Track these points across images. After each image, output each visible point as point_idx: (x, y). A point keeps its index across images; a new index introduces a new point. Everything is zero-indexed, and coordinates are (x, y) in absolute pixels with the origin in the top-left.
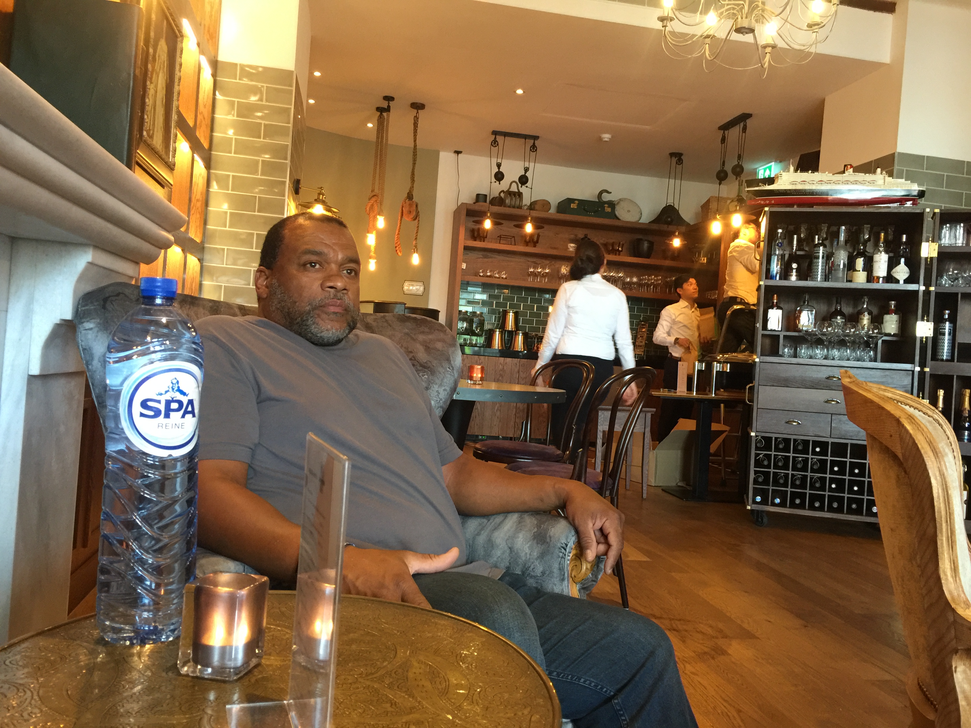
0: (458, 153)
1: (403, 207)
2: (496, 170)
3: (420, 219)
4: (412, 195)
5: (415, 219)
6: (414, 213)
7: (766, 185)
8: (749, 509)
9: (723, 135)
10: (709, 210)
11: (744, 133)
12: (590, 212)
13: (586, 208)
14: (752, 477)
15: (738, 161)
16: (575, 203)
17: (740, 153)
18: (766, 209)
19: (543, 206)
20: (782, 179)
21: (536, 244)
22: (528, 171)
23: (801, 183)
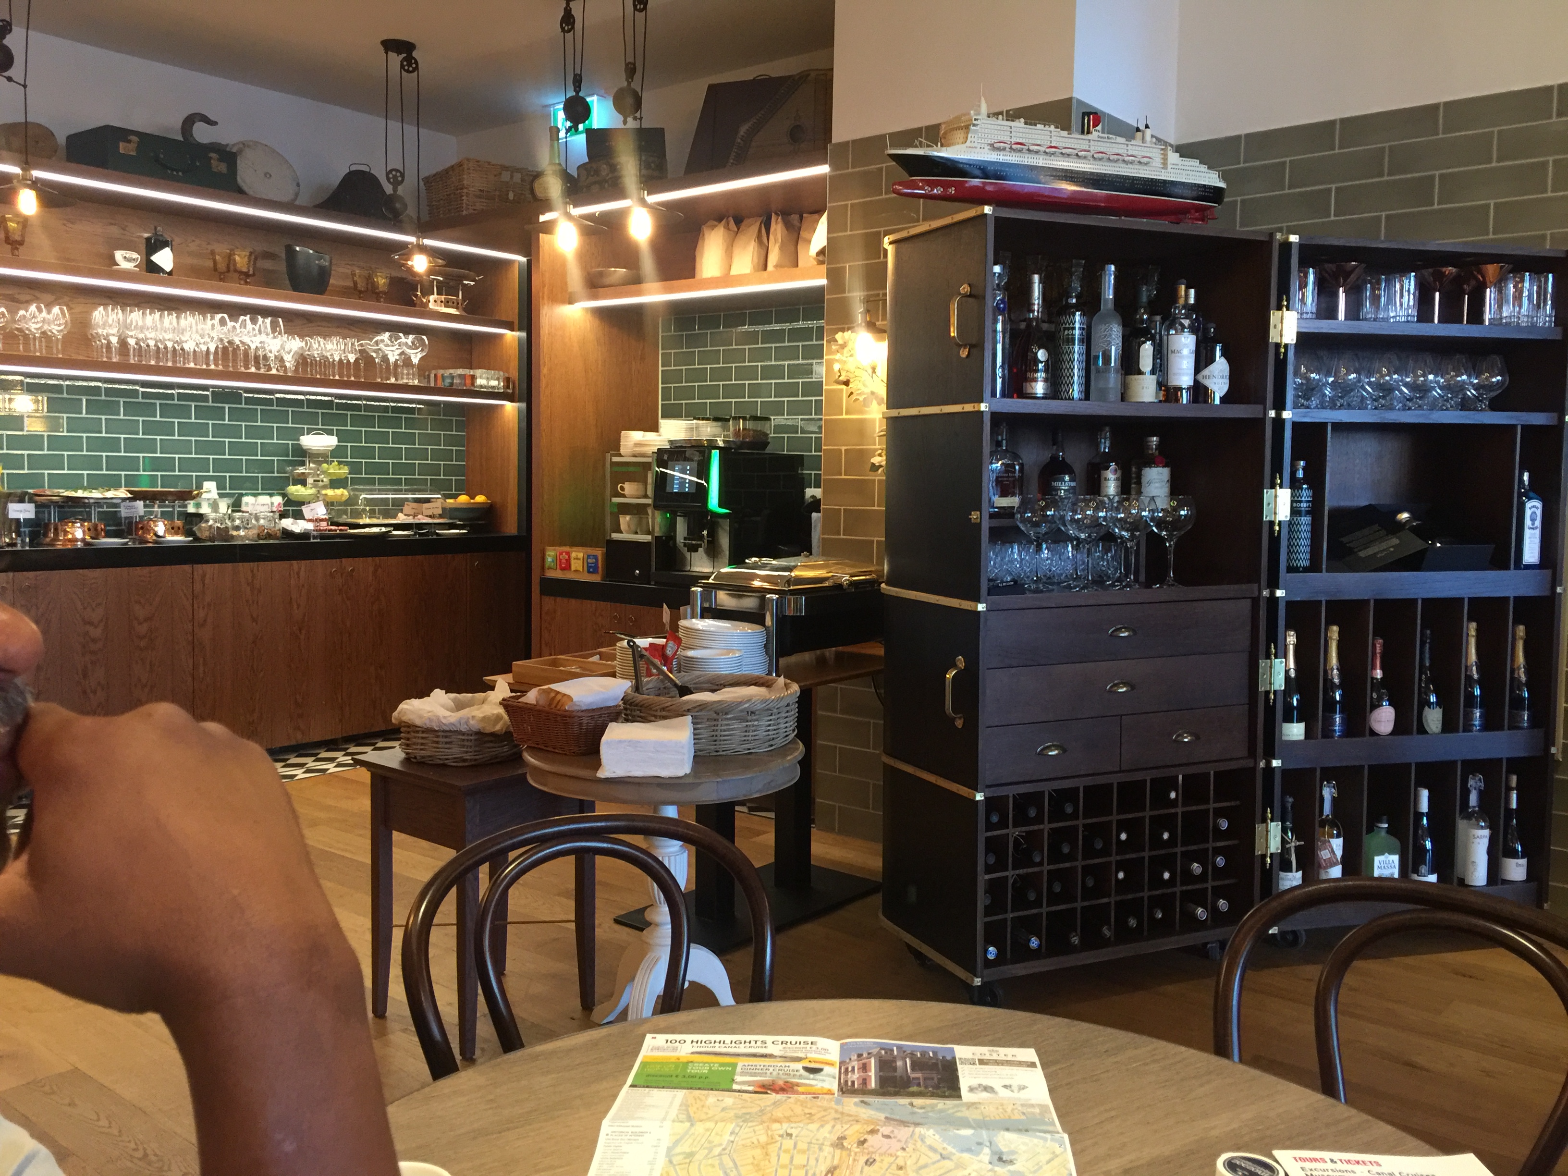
7: (937, 146)
8: (979, 984)
9: (565, 9)
10: (462, 189)
11: (641, 11)
12: (172, 170)
13: (162, 156)
14: (982, 900)
15: (627, 80)
16: (129, 141)
17: (630, 59)
18: (988, 209)
19: (37, 142)
20: (976, 132)
21: (17, 249)
22: (10, 31)
23: (1014, 146)
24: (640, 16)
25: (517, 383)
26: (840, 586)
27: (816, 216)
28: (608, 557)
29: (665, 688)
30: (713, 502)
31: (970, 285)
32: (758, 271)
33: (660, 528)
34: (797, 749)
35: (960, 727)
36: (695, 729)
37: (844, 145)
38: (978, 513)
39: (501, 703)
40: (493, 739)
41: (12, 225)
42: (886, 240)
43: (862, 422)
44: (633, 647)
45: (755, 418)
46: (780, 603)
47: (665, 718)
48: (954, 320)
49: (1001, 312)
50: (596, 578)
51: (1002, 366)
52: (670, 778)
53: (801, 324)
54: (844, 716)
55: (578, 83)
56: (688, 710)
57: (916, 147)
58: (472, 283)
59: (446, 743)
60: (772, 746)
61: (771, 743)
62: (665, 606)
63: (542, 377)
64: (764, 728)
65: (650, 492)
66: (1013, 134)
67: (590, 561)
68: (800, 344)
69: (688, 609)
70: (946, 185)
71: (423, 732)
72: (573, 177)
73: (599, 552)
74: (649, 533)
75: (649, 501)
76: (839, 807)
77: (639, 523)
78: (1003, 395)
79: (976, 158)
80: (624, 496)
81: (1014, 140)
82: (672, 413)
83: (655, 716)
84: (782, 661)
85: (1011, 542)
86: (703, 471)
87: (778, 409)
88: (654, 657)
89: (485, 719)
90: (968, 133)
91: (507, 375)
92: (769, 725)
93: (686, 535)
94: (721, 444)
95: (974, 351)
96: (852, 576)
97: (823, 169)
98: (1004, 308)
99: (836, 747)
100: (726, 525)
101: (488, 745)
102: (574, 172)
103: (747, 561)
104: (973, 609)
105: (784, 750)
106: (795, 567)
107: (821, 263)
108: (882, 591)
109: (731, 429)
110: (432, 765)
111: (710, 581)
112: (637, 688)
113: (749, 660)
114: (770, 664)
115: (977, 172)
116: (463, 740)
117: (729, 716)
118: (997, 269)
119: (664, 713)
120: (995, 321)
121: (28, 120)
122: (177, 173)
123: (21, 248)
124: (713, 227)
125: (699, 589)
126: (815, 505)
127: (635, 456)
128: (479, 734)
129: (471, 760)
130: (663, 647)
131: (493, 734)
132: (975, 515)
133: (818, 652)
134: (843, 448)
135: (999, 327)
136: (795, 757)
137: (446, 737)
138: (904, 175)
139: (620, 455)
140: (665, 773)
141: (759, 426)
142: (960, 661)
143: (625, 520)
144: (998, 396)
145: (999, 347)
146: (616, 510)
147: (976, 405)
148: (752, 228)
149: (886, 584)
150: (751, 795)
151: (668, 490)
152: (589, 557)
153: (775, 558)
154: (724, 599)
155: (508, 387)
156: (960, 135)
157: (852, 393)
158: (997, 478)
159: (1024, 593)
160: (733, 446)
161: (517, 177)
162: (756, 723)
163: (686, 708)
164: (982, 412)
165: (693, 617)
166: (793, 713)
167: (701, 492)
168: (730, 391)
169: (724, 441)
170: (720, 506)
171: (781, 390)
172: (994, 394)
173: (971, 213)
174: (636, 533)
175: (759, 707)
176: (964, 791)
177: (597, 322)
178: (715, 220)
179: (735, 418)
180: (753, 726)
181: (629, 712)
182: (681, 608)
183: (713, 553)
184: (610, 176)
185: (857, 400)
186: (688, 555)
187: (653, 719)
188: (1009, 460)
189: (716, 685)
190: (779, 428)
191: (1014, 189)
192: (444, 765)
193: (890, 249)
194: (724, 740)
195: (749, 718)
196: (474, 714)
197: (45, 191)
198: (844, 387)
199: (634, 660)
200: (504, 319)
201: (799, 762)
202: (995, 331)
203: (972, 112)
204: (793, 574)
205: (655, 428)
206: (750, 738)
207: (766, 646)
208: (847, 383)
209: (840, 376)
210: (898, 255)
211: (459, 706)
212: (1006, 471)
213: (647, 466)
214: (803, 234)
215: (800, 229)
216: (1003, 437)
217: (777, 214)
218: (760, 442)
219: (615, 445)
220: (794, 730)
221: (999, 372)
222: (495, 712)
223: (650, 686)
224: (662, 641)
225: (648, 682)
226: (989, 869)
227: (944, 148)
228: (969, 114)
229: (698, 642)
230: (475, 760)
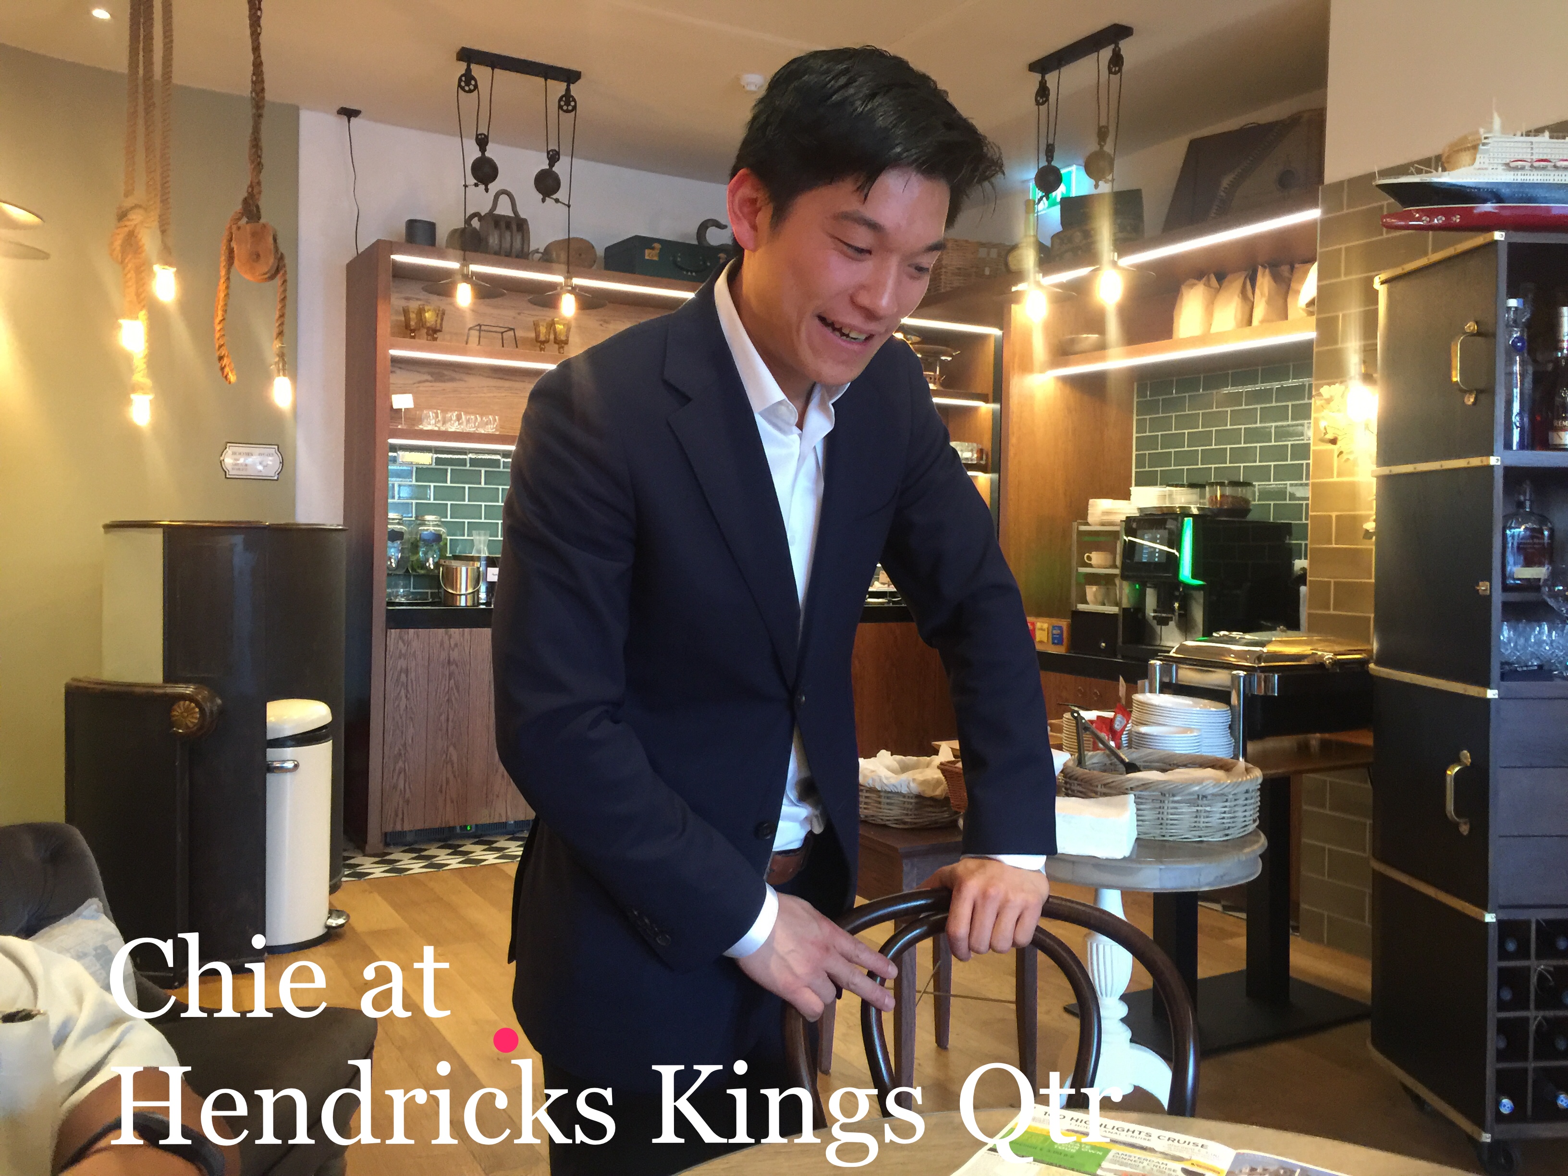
0: (349, 113)
1: (230, 240)
2: (474, 153)
3: (288, 277)
4: (258, 207)
5: (272, 277)
6: (271, 260)
7: (1437, 171)
8: (1489, 1140)
9: (1041, 83)
10: (940, 268)
11: (1115, 73)
12: (687, 271)
13: (679, 259)
14: (1494, 1042)
15: (1099, 144)
16: (653, 249)
17: (1103, 123)
18: (1499, 236)
19: (580, 255)
20: (1487, 151)
21: (563, 347)
22: (558, 159)
23: (1536, 164)
24: (1115, 78)
25: (990, 454)
26: (1321, 666)
27: (1308, 265)
28: (1074, 629)
29: (1111, 764)
30: (1186, 572)
31: (1477, 323)
32: (1242, 327)
33: (1128, 598)
34: (1257, 842)
35: (1466, 833)
36: (1138, 810)
37: (1339, 186)
38: (1488, 583)
39: (938, 767)
40: (932, 803)
41: (559, 327)
42: (1377, 281)
43: (1353, 485)
44: (1078, 719)
45: (1235, 484)
46: (1248, 680)
47: (1105, 795)
48: (1457, 363)
49: (1519, 351)
50: (1060, 650)
51: (1520, 414)
52: (1107, 859)
53: (1291, 383)
54: (1337, 814)
55: (1050, 152)
56: (1132, 789)
57: (1412, 174)
58: (949, 359)
59: (888, 804)
60: (1227, 835)
61: (1227, 832)
62: (1121, 678)
63: (1010, 447)
64: (1218, 816)
65: (1118, 562)
66: (1534, 151)
67: (1055, 632)
68: (1290, 404)
69: (1147, 682)
70: (1447, 213)
71: (867, 791)
72: (1047, 247)
73: (1064, 623)
74: (1117, 604)
75: (1117, 571)
76: (1328, 917)
77: (1107, 594)
78: (1522, 446)
79: (1486, 181)
80: (1090, 566)
81: (1535, 157)
82: (1146, 480)
83: (1096, 793)
84: (1250, 747)
85: (1539, 621)
86: (1175, 541)
87: (1264, 474)
88: (1101, 731)
89: (925, 783)
90: (1475, 154)
91: (980, 447)
92: (1225, 812)
93: (1155, 607)
94: (1195, 511)
95: (1482, 397)
96: (1336, 654)
97: (1313, 214)
98: (1522, 348)
99: (1324, 849)
100: (1199, 597)
101: (927, 809)
102: (1048, 243)
103: (1215, 634)
104: (1481, 696)
105: (1242, 842)
106: (1269, 642)
107: (1311, 313)
108: (1371, 672)
109: (1208, 495)
110: (873, 824)
111: (1171, 654)
112: (1080, 762)
113: (1207, 741)
114: (1236, 747)
115: (1489, 196)
116: (904, 802)
117: (1176, 798)
118: (1513, 303)
119: (1104, 790)
120: (1510, 362)
121: (571, 237)
122: (691, 273)
123: (566, 347)
124: (1192, 286)
125: (1158, 663)
126: (1302, 578)
127: (1103, 524)
128: (919, 797)
129: (911, 823)
130: (1112, 721)
131: (932, 799)
132: (1483, 587)
133: (1301, 737)
134: (1334, 514)
135: (1517, 368)
136: (1254, 851)
137: (888, 798)
138: (1398, 207)
139: (1087, 524)
140: (1102, 853)
141: (1240, 491)
142: (1466, 756)
143: (1091, 591)
144: (1515, 448)
145: (1517, 392)
146: (1083, 581)
147: (1484, 458)
148: (1235, 285)
149: (1376, 664)
150: (1201, 887)
151: (1136, 559)
152: (1054, 627)
153: (1245, 631)
154: (1188, 675)
155: (981, 459)
156: (1465, 157)
157: (1341, 453)
158: (1519, 544)
159: (1552, 680)
160: (1209, 514)
161: (994, 253)
162: (1208, 809)
163: (1129, 787)
164: (1493, 466)
165: (1152, 691)
166: (1252, 801)
167: (1172, 562)
168: (1208, 456)
169: (1199, 509)
170: (1194, 576)
171: (1267, 454)
172: (1508, 445)
173: (1480, 239)
174: (1104, 604)
175: (1211, 791)
176: (1470, 909)
177: (1068, 390)
178: (1194, 278)
179: (1212, 484)
180: (1206, 811)
181: (1068, 786)
182: (1139, 682)
183: (1186, 627)
184: (1084, 242)
185: (1348, 459)
186: (1158, 628)
187: (1093, 795)
188: (1534, 523)
189: (1167, 764)
190: (1266, 494)
191: (1537, 212)
192: (885, 826)
193: (1382, 291)
194: (1172, 825)
195: (1200, 802)
196: (916, 777)
197: (582, 295)
198: (1331, 446)
199: (1078, 733)
200: (979, 391)
201: (1261, 856)
202: (1510, 374)
203: (1482, 131)
204: (1265, 650)
205: (1126, 496)
206: (1202, 825)
207: (1230, 727)
208: (1334, 441)
209: (1326, 433)
210: (1390, 295)
211: (904, 769)
212: (1532, 537)
213: (1115, 535)
214: (1293, 285)
215: (1290, 280)
216: (1526, 498)
217: (1264, 267)
218: (1240, 509)
219: (1082, 514)
220: (1254, 821)
221: (1515, 419)
222: (936, 776)
223: (1095, 760)
224: (1109, 715)
225: (1092, 757)
226: (1502, 1006)
227: (1446, 173)
228: (1477, 132)
229: (1154, 719)
230: (915, 823)
